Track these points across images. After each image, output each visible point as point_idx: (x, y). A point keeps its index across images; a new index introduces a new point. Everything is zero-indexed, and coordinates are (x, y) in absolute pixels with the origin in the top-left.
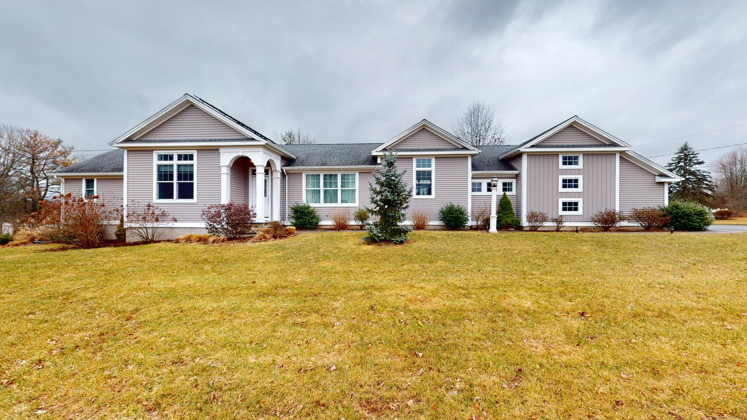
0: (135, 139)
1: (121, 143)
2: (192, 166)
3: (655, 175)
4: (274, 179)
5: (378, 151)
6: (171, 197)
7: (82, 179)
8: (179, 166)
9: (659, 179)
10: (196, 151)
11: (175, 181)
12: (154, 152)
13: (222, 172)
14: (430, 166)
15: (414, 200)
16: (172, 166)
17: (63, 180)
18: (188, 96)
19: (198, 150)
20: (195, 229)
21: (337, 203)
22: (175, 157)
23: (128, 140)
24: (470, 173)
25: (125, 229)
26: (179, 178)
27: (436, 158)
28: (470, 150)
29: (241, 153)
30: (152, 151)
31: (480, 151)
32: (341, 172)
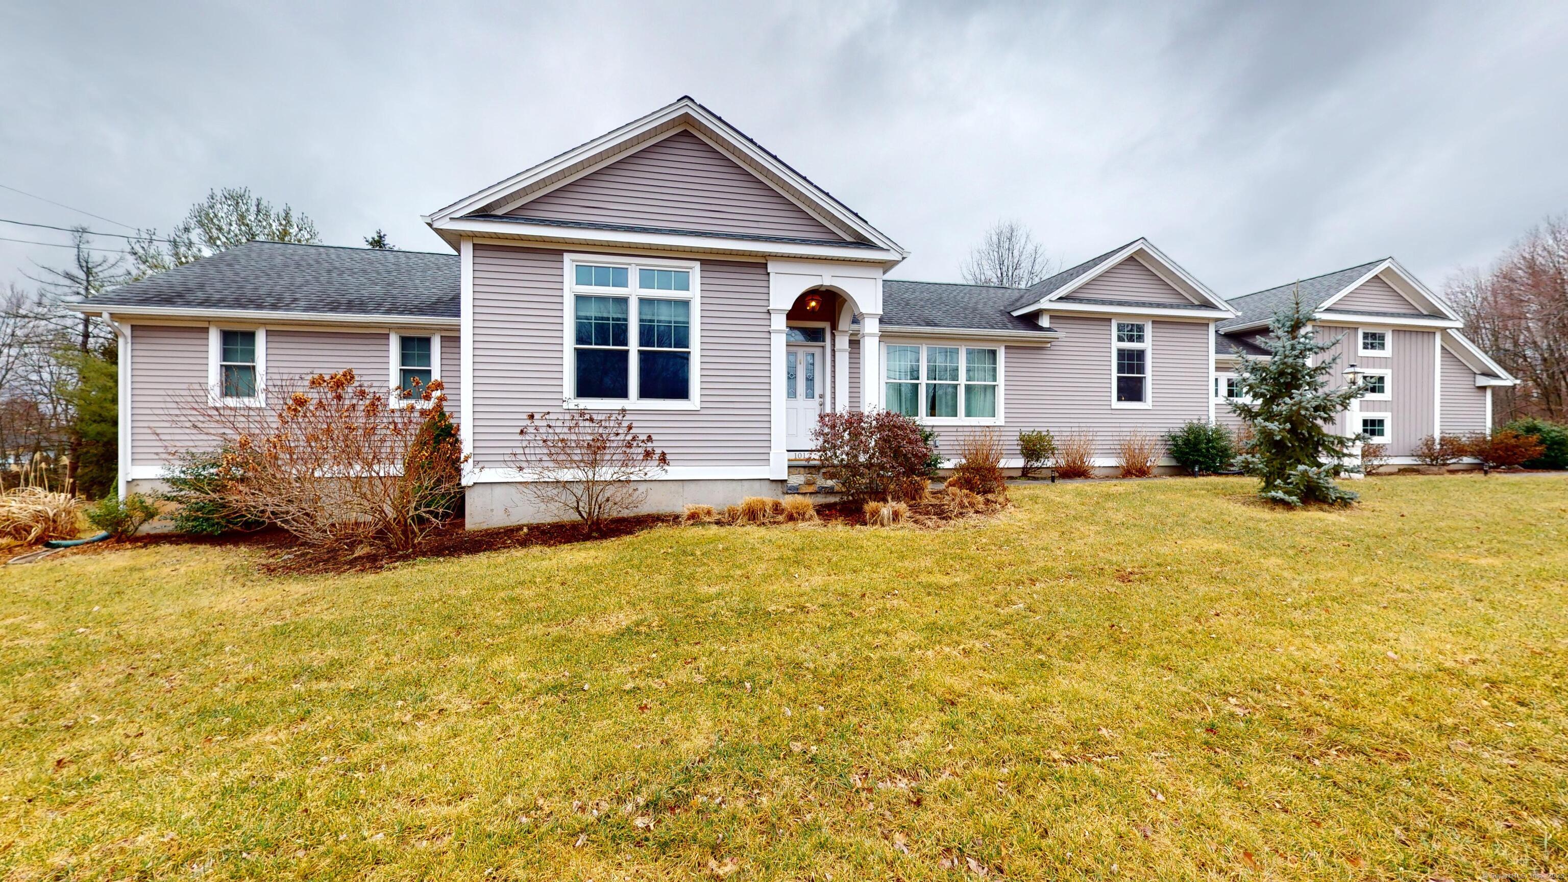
0: (499, 212)
1: (461, 218)
2: (686, 304)
3: (1475, 374)
4: (837, 354)
5: (1054, 299)
6: (622, 393)
7: (206, 330)
8: (643, 301)
9: (1482, 381)
10: (697, 265)
11: (633, 347)
12: (567, 257)
13: (773, 327)
14: (1140, 338)
15: (1113, 412)
16: (623, 301)
17: (127, 331)
18: (690, 103)
19: (703, 262)
20: (692, 486)
21: (956, 416)
22: (633, 277)
23: (483, 214)
24: (1213, 356)
25: (464, 487)
26: (646, 336)
27: (1153, 322)
28: (1221, 310)
29: (827, 278)
30: (560, 252)
31: (1240, 314)
32: (968, 343)
